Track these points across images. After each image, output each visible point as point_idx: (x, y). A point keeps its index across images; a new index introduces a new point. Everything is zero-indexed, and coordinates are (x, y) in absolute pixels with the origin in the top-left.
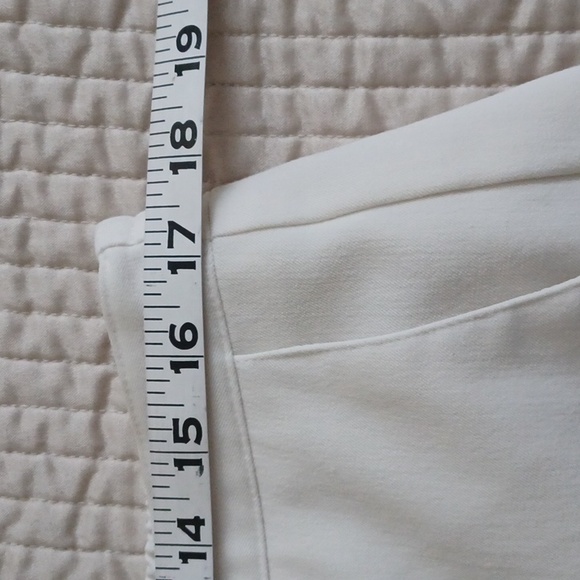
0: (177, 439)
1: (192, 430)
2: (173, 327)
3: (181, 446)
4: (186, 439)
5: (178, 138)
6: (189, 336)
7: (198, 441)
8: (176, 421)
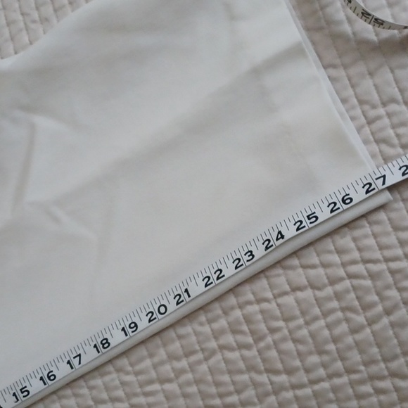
0: (21, 390)
1: (26, 393)
2: (52, 371)
3: (20, 392)
4: (22, 393)
5: (104, 342)
6: (52, 378)
7: (24, 397)
8: (26, 387)
